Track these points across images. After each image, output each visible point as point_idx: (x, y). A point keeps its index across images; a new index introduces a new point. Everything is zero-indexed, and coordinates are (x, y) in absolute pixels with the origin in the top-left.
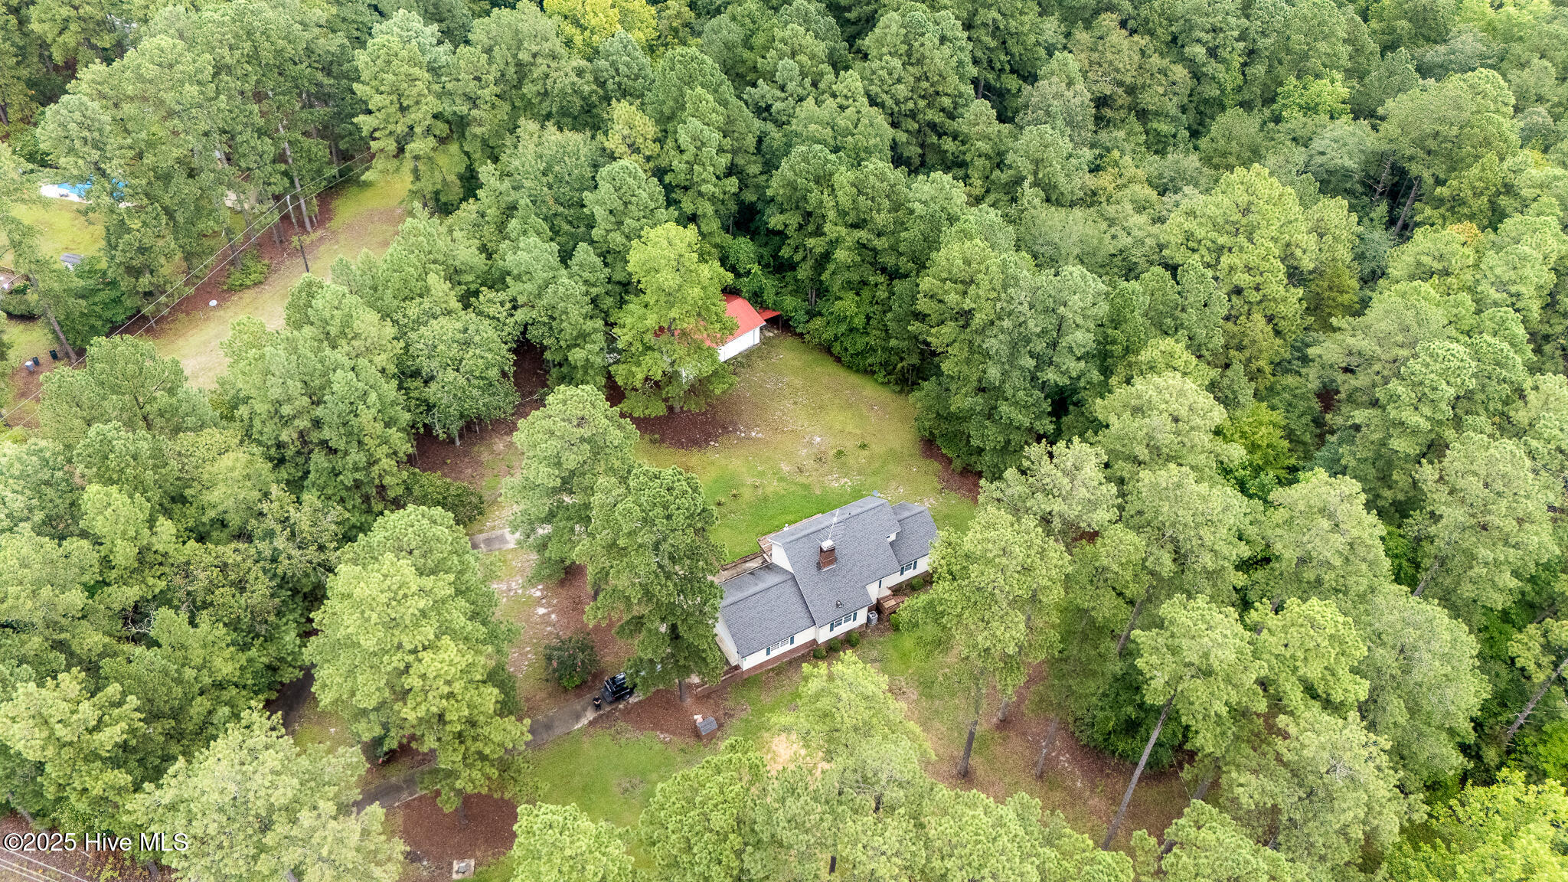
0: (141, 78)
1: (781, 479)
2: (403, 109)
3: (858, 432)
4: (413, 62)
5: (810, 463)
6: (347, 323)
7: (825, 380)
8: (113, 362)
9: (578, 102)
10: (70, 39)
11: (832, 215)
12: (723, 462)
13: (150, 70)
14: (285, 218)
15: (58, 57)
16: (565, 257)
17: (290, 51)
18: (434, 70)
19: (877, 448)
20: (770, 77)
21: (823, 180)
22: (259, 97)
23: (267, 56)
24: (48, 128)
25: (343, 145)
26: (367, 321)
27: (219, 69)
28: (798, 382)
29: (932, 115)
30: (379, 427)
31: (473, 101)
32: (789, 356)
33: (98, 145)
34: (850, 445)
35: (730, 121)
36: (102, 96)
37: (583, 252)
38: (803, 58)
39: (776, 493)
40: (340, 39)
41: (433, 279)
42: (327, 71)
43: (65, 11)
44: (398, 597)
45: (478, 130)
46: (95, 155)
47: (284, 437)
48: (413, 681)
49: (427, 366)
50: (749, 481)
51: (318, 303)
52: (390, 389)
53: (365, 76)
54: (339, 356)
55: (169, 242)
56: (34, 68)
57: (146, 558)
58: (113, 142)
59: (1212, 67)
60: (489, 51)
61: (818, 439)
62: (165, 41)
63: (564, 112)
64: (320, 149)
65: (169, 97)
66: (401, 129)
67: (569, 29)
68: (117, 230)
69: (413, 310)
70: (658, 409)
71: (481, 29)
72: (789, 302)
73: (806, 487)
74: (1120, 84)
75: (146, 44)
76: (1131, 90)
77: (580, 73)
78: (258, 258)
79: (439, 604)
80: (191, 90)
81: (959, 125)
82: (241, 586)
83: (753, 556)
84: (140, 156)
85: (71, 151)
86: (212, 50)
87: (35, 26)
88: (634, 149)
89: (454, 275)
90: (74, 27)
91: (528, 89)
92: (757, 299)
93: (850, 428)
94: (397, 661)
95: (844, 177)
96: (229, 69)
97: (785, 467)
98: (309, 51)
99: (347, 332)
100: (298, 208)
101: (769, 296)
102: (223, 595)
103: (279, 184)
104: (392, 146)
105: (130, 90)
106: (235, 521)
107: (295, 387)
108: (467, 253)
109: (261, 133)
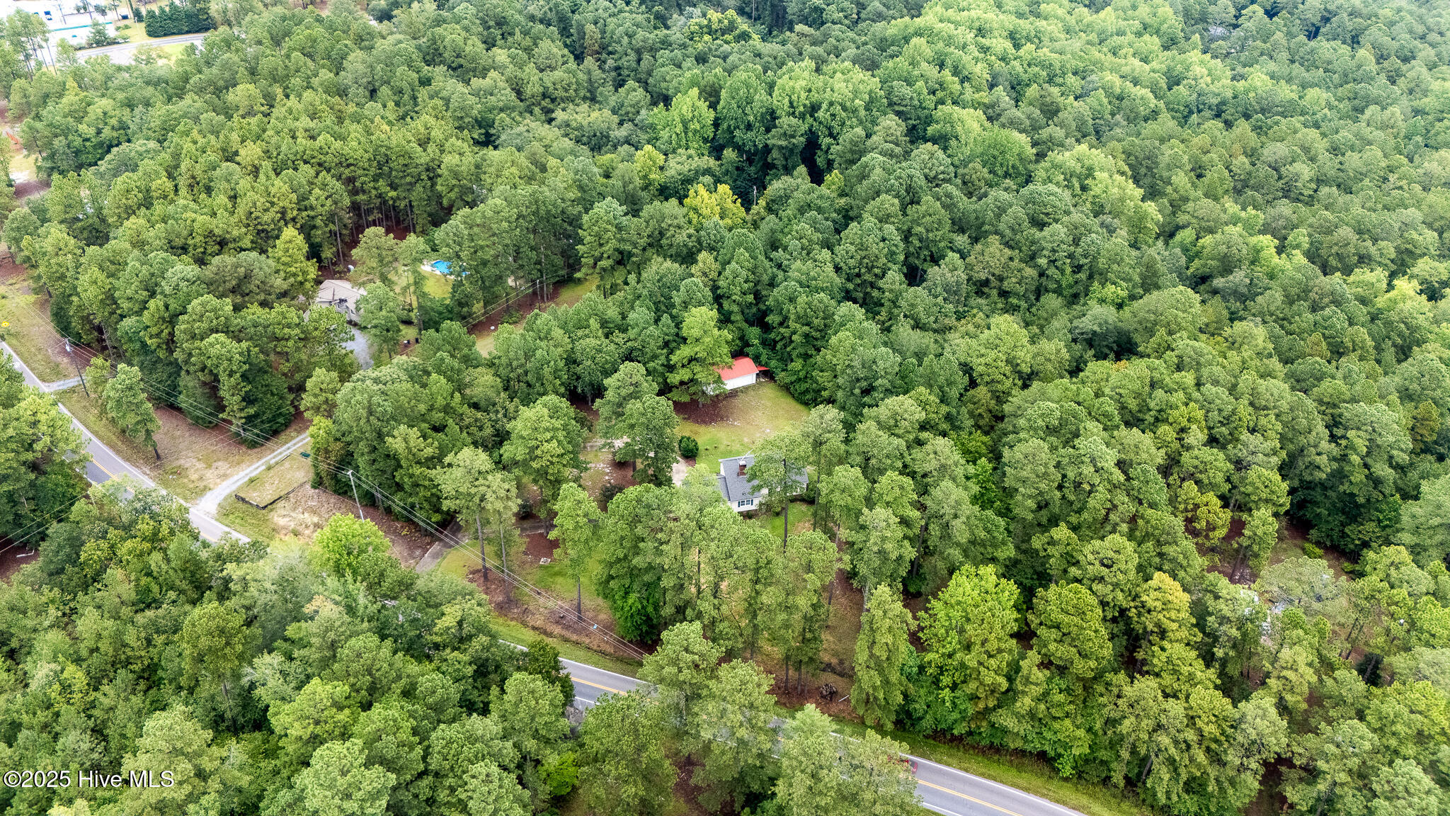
0: (484, 217)
1: (743, 445)
2: (601, 245)
4: (609, 222)
5: (761, 441)
6: (549, 332)
7: (783, 405)
8: (450, 332)
9: (685, 251)
10: (453, 195)
11: (792, 317)
12: (716, 433)
13: (489, 214)
14: (534, 293)
15: (445, 202)
16: (657, 321)
17: (553, 211)
18: (619, 228)
20: (785, 249)
21: (792, 300)
22: (535, 231)
23: (542, 212)
24: (439, 234)
25: (571, 261)
26: (558, 333)
27: (520, 216)
28: (769, 404)
29: (868, 277)
30: (551, 378)
31: (635, 245)
32: (769, 392)
33: (460, 244)
35: (756, 267)
36: (465, 223)
37: (666, 318)
38: (804, 241)
39: (737, 450)
40: (580, 208)
41: (592, 321)
42: (570, 224)
43: (454, 182)
44: (539, 420)
45: (634, 259)
46: (458, 248)
47: (511, 375)
48: (538, 452)
49: (579, 357)
50: (725, 442)
51: (538, 322)
52: (561, 364)
53: (585, 227)
54: (543, 344)
55: (480, 295)
56: (433, 208)
57: (447, 409)
58: (466, 244)
59: (1052, 271)
60: (647, 222)
61: (769, 431)
62: (498, 201)
63: (678, 255)
64: (559, 261)
65: (494, 226)
66: (597, 254)
67: (692, 214)
68: (457, 286)
69: (580, 333)
70: (685, 399)
71: (647, 210)
72: (773, 363)
74: (993, 275)
75: (490, 202)
76: (1001, 279)
77: (690, 236)
78: (517, 311)
79: (555, 429)
80: (505, 224)
81: (881, 283)
82: (481, 428)
84: (476, 252)
85: (448, 245)
86: (518, 207)
87: (439, 188)
88: (705, 274)
89: (604, 323)
90: (456, 190)
91: (664, 242)
92: (756, 359)
94: (534, 443)
95: (802, 299)
96: (524, 217)
97: (746, 440)
98: (563, 212)
99: (547, 337)
100: (542, 288)
101: (764, 358)
102: (473, 429)
103: (535, 274)
104: (591, 261)
105: (478, 221)
106: (483, 404)
107: (521, 353)
108: (612, 313)
109: (532, 249)
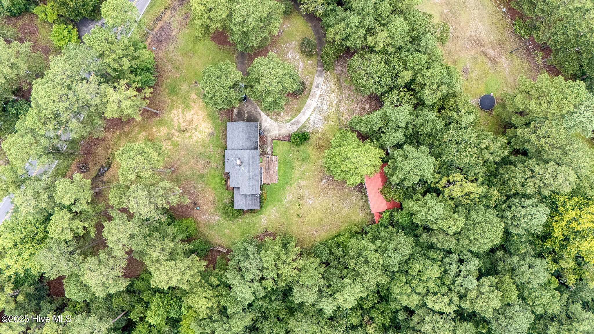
1: (298, 178)
3: (307, 218)
5: (301, 192)
7: (339, 223)
12: (317, 164)
19: (295, 220)
28: (344, 212)
34: (302, 212)
39: (294, 174)
61: (310, 202)
73: (291, 185)
83: (272, 152)
93: (310, 216)
97: (303, 183)
